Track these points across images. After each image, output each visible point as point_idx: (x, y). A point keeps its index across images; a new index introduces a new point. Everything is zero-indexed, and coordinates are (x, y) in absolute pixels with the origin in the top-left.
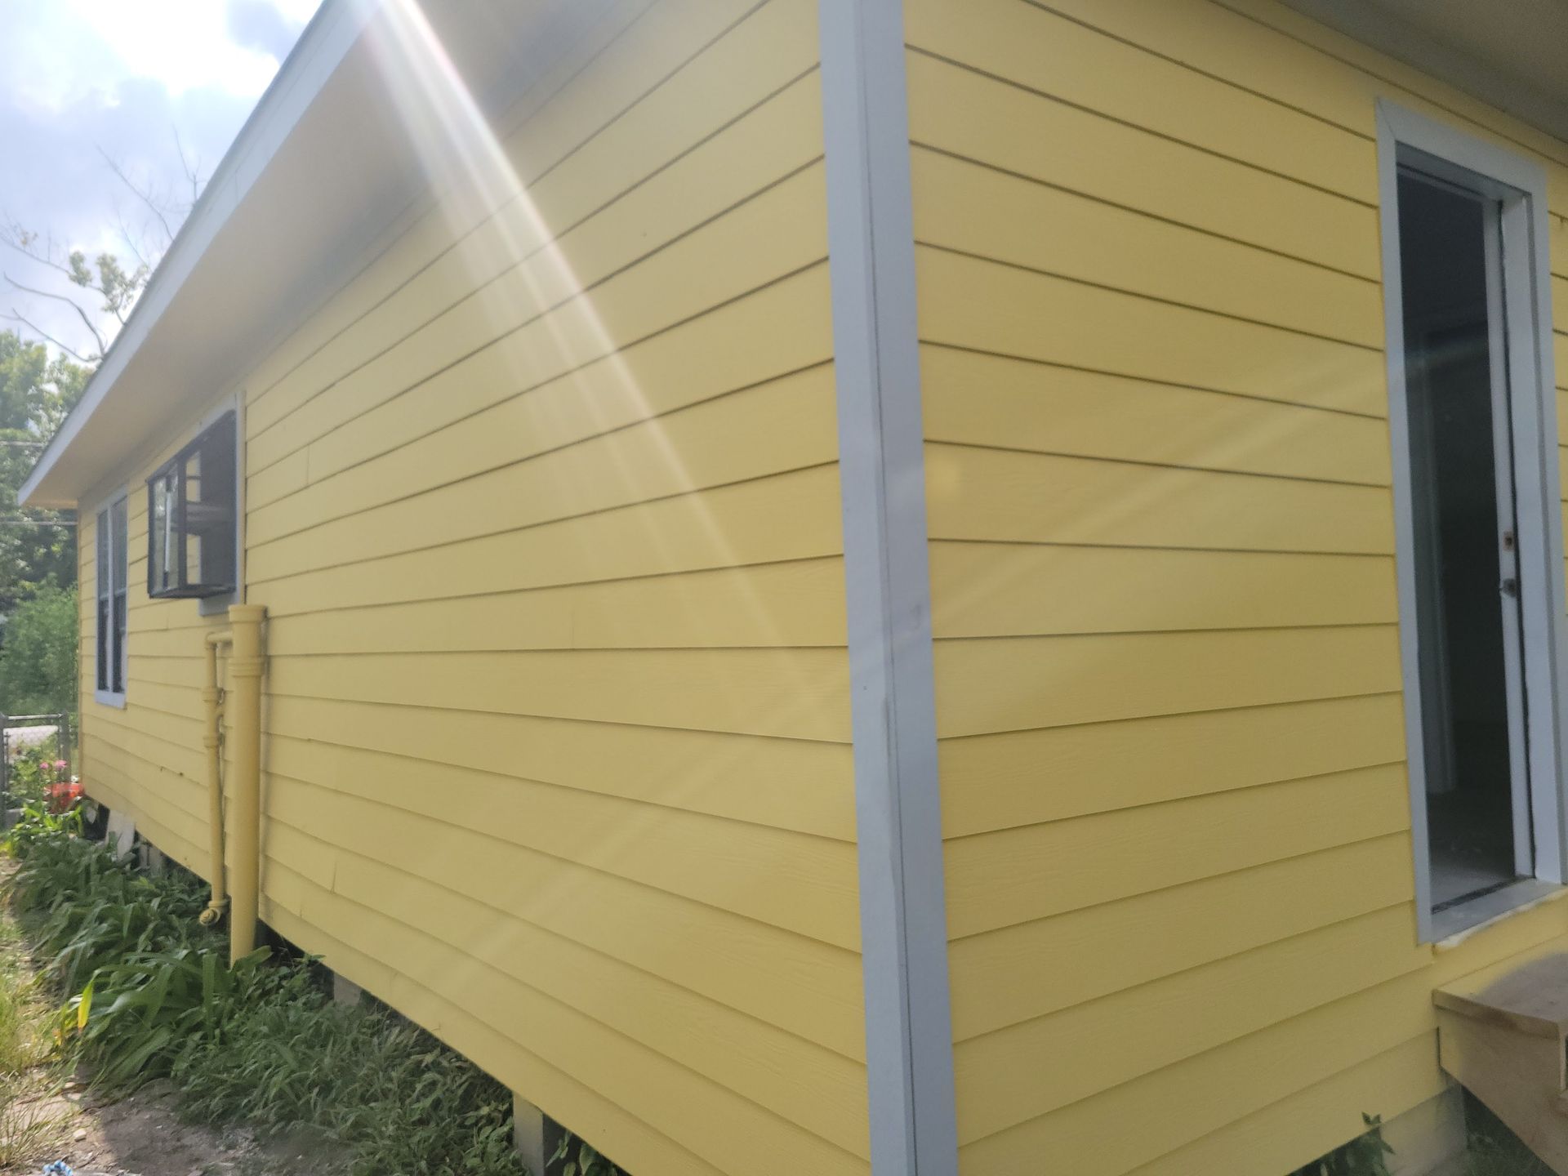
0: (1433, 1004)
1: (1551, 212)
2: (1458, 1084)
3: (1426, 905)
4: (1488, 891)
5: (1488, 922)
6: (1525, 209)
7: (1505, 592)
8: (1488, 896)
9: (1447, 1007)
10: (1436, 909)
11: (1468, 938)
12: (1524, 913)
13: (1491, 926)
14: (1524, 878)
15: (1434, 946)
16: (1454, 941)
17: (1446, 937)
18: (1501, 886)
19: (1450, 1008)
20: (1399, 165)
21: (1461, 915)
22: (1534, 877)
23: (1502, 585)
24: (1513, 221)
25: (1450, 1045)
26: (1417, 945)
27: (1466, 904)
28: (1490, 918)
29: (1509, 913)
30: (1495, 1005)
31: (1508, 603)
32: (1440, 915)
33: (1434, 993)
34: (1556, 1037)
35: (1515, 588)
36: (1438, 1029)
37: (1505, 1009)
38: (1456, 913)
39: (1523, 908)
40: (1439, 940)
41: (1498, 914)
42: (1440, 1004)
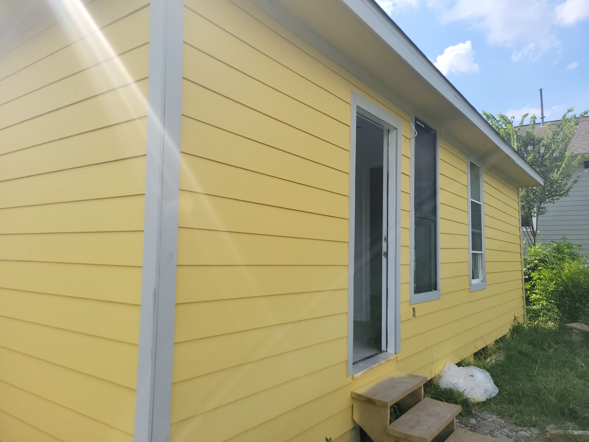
0: (352, 397)
1: (403, 135)
2: (358, 425)
3: (351, 362)
4: (372, 356)
5: (371, 367)
6: (395, 133)
7: (384, 256)
8: (373, 358)
9: (355, 397)
10: (354, 364)
11: (364, 373)
12: (382, 364)
13: (372, 368)
14: (384, 351)
15: (353, 376)
16: (359, 374)
17: (357, 373)
18: (376, 354)
19: (357, 398)
20: (357, 113)
21: (363, 365)
22: (387, 351)
23: (382, 254)
24: (392, 136)
25: (356, 411)
26: (347, 376)
27: (365, 361)
28: (371, 366)
29: (377, 364)
30: (370, 397)
31: (384, 260)
32: (356, 365)
33: (352, 393)
34: (387, 407)
35: (386, 255)
36: (353, 405)
37: (373, 398)
38: (361, 364)
39: (382, 362)
40: (354, 374)
41: (374, 364)
42: (354, 397)
